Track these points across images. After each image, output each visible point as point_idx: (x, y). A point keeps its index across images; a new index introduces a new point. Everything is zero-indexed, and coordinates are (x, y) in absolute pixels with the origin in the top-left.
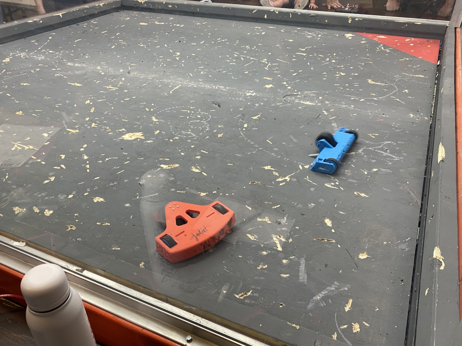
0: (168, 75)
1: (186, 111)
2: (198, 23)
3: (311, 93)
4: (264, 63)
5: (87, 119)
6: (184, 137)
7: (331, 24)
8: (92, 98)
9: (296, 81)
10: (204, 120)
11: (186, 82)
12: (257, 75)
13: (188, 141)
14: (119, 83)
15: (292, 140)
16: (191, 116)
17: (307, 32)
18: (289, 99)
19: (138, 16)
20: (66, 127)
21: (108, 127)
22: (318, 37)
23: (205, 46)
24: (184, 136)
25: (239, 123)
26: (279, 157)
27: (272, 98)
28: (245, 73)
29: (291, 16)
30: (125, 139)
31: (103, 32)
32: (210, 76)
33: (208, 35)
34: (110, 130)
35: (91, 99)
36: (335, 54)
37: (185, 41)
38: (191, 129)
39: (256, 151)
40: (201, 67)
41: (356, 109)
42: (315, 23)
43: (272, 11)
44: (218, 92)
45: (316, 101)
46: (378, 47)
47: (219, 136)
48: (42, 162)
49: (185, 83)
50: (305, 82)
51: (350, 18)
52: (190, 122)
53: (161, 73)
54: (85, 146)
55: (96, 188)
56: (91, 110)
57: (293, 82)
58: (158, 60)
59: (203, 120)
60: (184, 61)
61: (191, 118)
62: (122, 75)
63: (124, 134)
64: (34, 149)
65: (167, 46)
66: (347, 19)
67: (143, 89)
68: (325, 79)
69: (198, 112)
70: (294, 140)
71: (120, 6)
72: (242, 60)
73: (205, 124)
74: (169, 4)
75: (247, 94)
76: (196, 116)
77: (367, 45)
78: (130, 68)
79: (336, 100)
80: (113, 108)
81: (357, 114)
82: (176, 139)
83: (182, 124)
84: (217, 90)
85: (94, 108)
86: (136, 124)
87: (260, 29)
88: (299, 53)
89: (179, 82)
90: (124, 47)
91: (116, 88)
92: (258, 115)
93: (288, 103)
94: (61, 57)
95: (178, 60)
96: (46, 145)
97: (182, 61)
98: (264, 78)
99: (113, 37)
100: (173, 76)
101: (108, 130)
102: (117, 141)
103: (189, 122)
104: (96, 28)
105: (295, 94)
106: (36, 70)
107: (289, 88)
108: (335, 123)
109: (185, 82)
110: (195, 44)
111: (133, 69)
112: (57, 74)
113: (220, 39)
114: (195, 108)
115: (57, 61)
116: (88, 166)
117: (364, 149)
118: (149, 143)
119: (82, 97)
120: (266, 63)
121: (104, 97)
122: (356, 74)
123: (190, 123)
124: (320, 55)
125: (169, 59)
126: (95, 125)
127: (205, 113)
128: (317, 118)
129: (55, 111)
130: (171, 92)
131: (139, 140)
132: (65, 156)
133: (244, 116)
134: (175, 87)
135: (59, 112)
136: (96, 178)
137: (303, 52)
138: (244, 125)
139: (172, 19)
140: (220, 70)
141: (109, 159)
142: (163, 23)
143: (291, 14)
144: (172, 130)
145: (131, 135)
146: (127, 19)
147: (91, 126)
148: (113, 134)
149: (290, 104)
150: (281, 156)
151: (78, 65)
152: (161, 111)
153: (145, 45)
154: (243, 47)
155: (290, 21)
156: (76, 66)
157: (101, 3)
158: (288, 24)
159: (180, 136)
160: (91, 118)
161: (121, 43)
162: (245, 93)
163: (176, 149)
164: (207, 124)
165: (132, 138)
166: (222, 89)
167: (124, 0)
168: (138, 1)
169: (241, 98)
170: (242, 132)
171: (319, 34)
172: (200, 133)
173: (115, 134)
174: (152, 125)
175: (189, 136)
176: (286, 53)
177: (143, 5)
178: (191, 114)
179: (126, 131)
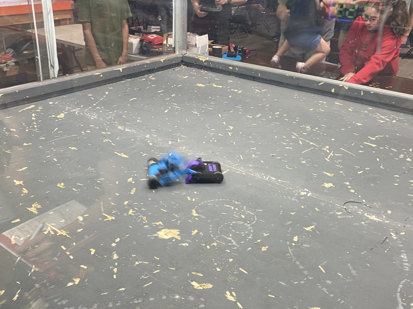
1: (229, 206)
2: (257, 90)
3: (378, 203)
4: (325, 152)
5: (126, 203)
6: (223, 244)
7: (410, 108)
11: (234, 167)
12: (315, 166)
13: (227, 251)
15: (350, 271)
16: (234, 215)
17: (379, 115)
18: (351, 208)
19: (196, 75)
20: (103, 211)
21: (145, 217)
22: (392, 123)
23: (261, 121)
25: (289, 233)
26: (332, 295)
27: (331, 204)
28: (301, 162)
29: (362, 94)
30: (160, 237)
31: (159, 92)
32: (262, 161)
33: (266, 106)
34: (147, 222)
35: (134, 176)
36: (411, 150)
37: (240, 111)
38: (232, 233)
39: (305, 281)
40: (254, 149)
42: (389, 105)
43: (341, 85)
44: (269, 185)
45: (383, 217)
47: (264, 249)
48: (70, 255)
49: (234, 168)
50: (372, 185)
52: (232, 223)
53: (210, 152)
54: (118, 240)
55: (118, 304)
56: (132, 191)
58: (209, 133)
59: (247, 223)
60: (236, 138)
61: (235, 217)
62: (170, 148)
63: (160, 230)
64: (66, 236)
65: (221, 116)
68: (397, 184)
69: (243, 211)
70: (353, 272)
71: (180, 61)
72: (300, 143)
73: (249, 228)
74: (230, 66)
75: (302, 192)
76: (240, 215)
78: (179, 141)
79: (408, 218)
80: (154, 192)
82: (214, 246)
83: (222, 225)
84: (268, 182)
85: (135, 188)
86: (175, 217)
87: (325, 104)
88: (368, 142)
89: (228, 166)
90: (177, 113)
92: (311, 226)
93: (349, 213)
94: (114, 119)
95: (231, 135)
96: (79, 232)
98: (324, 172)
99: (168, 99)
101: (144, 221)
102: (151, 238)
103: (231, 223)
104: (153, 86)
105: (358, 201)
106: (87, 131)
107: (352, 191)
108: (405, 254)
110: (251, 117)
111: (182, 142)
112: (106, 140)
113: (278, 113)
114: (240, 203)
115: (109, 123)
116: (115, 270)
118: (184, 246)
119: (126, 172)
120: (328, 152)
123: (231, 224)
124: (392, 149)
125: (221, 134)
126: (133, 213)
127: (251, 213)
128: (383, 242)
129: (96, 187)
131: (174, 240)
132: (95, 252)
133: (295, 224)
135: (99, 189)
136: (121, 290)
137: (372, 142)
138: (293, 238)
139: (231, 82)
140: (273, 155)
141: (140, 264)
142: (221, 87)
143: (363, 92)
144: (211, 232)
145: (167, 232)
146: (186, 77)
147: (128, 213)
148: (148, 228)
149: (351, 216)
150: (333, 295)
151: (128, 130)
152: (203, 203)
153: (199, 113)
154: (303, 126)
155: (360, 99)
156: (126, 131)
157: (162, 59)
158: (358, 101)
159: (219, 242)
160: (130, 202)
161: (175, 107)
162: (300, 191)
163: (212, 260)
164: (251, 229)
165: (167, 236)
166: (273, 181)
167: (186, 57)
168: (199, 59)
169: (293, 197)
170: (290, 248)
171: (394, 119)
172: (242, 241)
173: (151, 228)
174: (191, 221)
175: (229, 243)
176: (353, 141)
177: (203, 64)
178: (234, 211)
179: (163, 225)
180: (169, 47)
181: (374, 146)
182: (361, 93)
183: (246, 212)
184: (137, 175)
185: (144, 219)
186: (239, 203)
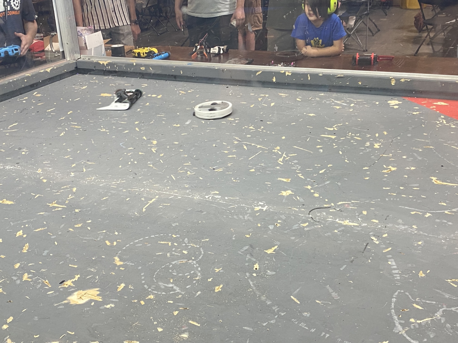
0: (139, 180)
1: (165, 242)
2: (181, 92)
3: (350, 205)
4: (276, 154)
5: (16, 266)
6: (163, 295)
7: (367, 87)
8: (27, 226)
9: (326, 183)
10: (193, 258)
11: (166, 191)
12: (268, 173)
13: (169, 302)
14: (69, 197)
15: (330, 294)
16: (173, 253)
17: (334, 100)
18: (318, 216)
19: (99, 83)
21: (47, 281)
22: (350, 108)
23: (192, 129)
24: (163, 293)
25: (247, 262)
26: (313, 330)
28: (250, 171)
30: (72, 303)
31: (50, 111)
32: (200, 178)
34: (50, 286)
35: (25, 227)
36: (377, 135)
37: (164, 120)
38: (173, 277)
39: (276, 319)
40: (188, 164)
41: (421, 233)
42: (343, 87)
43: (283, 72)
44: (212, 206)
45: (358, 219)
46: (438, 121)
47: (217, 289)
49: (165, 193)
50: (339, 184)
51: (393, 78)
52: (172, 264)
53: (130, 177)
54: (10, 319)
56: (24, 248)
57: (321, 185)
58: (125, 153)
59: (191, 259)
60: (163, 154)
61: (174, 255)
62: (72, 182)
63: (71, 294)
65: (138, 130)
66: (389, 80)
67: (103, 206)
68: (367, 178)
69: (184, 245)
70: (334, 294)
71: (74, 69)
72: (244, 149)
73: (195, 265)
74: (141, 65)
75: (256, 208)
76: (181, 251)
77: (422, 117)
78: (85, 170)
79: (388, 216)
80: (56, 243)
81: (423, 241)
82: (150, 299)
83: (159, 269)
84: (212, 203)
85: (28, 244)
86: (90, 273)
87: (268, 97)
88: (326, 135)
89: (156, 192)
90: (77, 134)
91: (63, 205)
92: (274, 247)
93: (317, 223)
95: (155, 152)
97: (161, 155)
98: (279, 179)
99: (63, 118)
100: (147, 181)
101: (47, 286)
102: (59, 307)
103: (170, 264)
104: (39, 104)
105: (325, 206)
107: (316, 195)
108: (393, 260)
109: (164, 191)
110: (179, 125)
111: (90, 170)
117: (444, 310)
118: (108, 308)
119: (12, 224)
120: (280, 153)
121: (45, 223)
122: (413, 168)
123: (171, 266)
124: (355, 138)
125: (141, 152)
126: (28, 278)
127: (196, 246)
128: (364, 250)
130: (144, 210)
131: (93, 304)
133: (253, 248)
134: (149, 201)
137: (330, 133)
138: (254, 267)
139: (146, 86)
140: (214, 168)
143: (310, 75)
144: (143, 282)
145: (81, 295)
146: (84, 88)
147: (23, 279)
148: (54, 294)
149: (321, 226)
150: (315, 329)
151: (10, 168)
152: (128, 245)
153: (108, 130)
154: (245, 127)
155: (308, 85)
156: (7, 169)
157: (48, 68)
158: (306, 88)
159: (156, 292)
160: (23, 263)
161: (73, 126)
162: (253, 206)
163: (151, 319)
164: (197, 267)
165: (83, 299)
166: (219, 199)
167: (80, 62)
168: (99, 62)
169: (246, 215)
170: (252, 281)
171: (351, 102)
172: (188, 285)
173: (58, 294)
174: (114, 274)
175: (171, 292)
176: (307, 136)
177: (106, 68)
178: (173, 248)
179: (74, 286)
180: (55, 52)
181: (333, 137)
182: (308, 77)
183: (188, 246)
184: (28, 225)
185: (46, 284)
186: (178, 236)
